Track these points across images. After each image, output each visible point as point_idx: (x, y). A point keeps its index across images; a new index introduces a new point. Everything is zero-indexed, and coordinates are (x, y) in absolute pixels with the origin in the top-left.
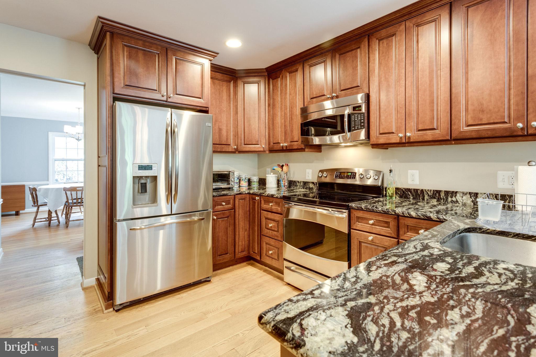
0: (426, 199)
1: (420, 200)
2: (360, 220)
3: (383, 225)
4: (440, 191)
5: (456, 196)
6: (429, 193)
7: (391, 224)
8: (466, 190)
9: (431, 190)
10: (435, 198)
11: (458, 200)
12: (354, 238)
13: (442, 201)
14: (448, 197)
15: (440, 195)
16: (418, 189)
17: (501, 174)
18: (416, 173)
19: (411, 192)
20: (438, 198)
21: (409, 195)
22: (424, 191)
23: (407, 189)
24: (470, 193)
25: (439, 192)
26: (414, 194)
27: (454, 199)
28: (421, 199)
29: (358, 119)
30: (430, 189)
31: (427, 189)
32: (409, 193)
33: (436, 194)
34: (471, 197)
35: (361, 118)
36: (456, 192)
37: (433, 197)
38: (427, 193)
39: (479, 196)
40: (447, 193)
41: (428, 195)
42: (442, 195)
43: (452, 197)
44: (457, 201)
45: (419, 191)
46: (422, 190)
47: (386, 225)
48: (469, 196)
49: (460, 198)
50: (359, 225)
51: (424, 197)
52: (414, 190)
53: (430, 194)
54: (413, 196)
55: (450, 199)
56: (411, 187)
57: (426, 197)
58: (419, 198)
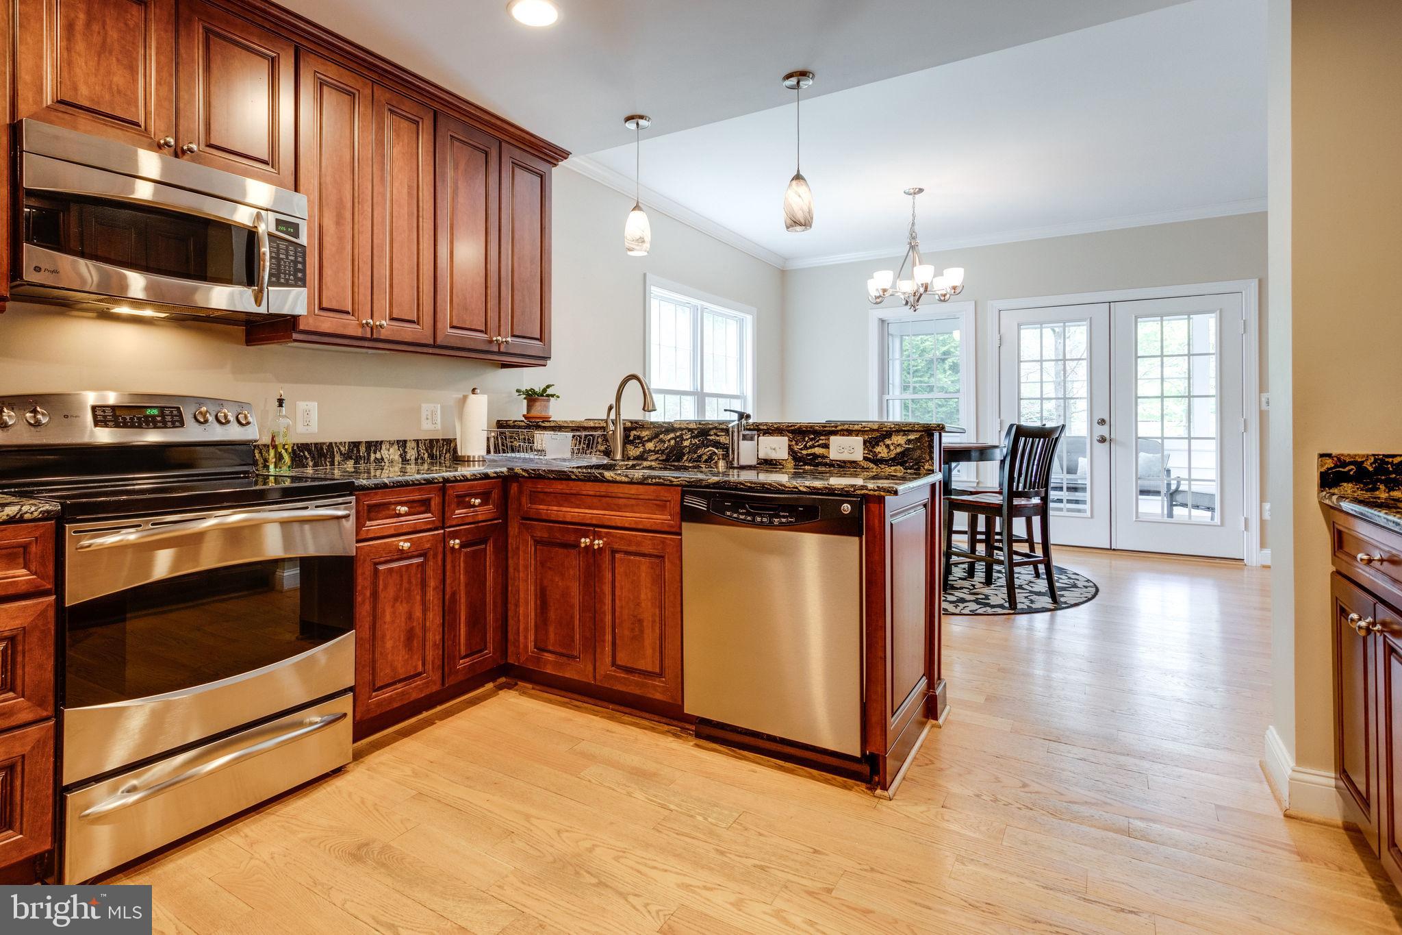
0: (336, 463)
1: (327, 466)
2: (373, 514)
3: (418, 509)
4: (360, 443)
5: (381, 448)
6: (342, 449)
7: (433, 503)
8: (392, 439)
9: (345, 443)
10: (352, 459)
11: (384, 457)
12: (365, 561)
13: (362, 461)
14: (370, 453)
15: (358, 451)
16: (324, 443)
17: (426, 408)
18: (313, 406)
19: (310, 452)
20: (357, 457)
21: (307, 459)
22: (334, 445)
23: (302, 444)
24: (398, 441)
25: (356, 445)
26: (316, 456)
27: (378, 456)
28: (328, 463)
29: (287, 258)
30: (343, 441)
31: (338, 441)
32: (306, 453)
33: (352, 449)
34: (399, 449)
35: (296, 257)
36: (382, 442)
37: (346, 457)
38: (339, 449)
39: (408, 444)
40: (369, 445)
41: (341, 454)
42: (363, 449)
43: (375, 453)
44: (382, 459)
45: (325, 447)
46: (331, 443)
47: (423, 509)
48: (396, 447)
49: (386, 452)
50: (374, 526)
51: (333, 457)
52: (316, 444)
53: (343, 452)
54: (313, 458)
55: (373, 457)
56: (309, 441)
57: (338, 458)
58: (325, 463)
